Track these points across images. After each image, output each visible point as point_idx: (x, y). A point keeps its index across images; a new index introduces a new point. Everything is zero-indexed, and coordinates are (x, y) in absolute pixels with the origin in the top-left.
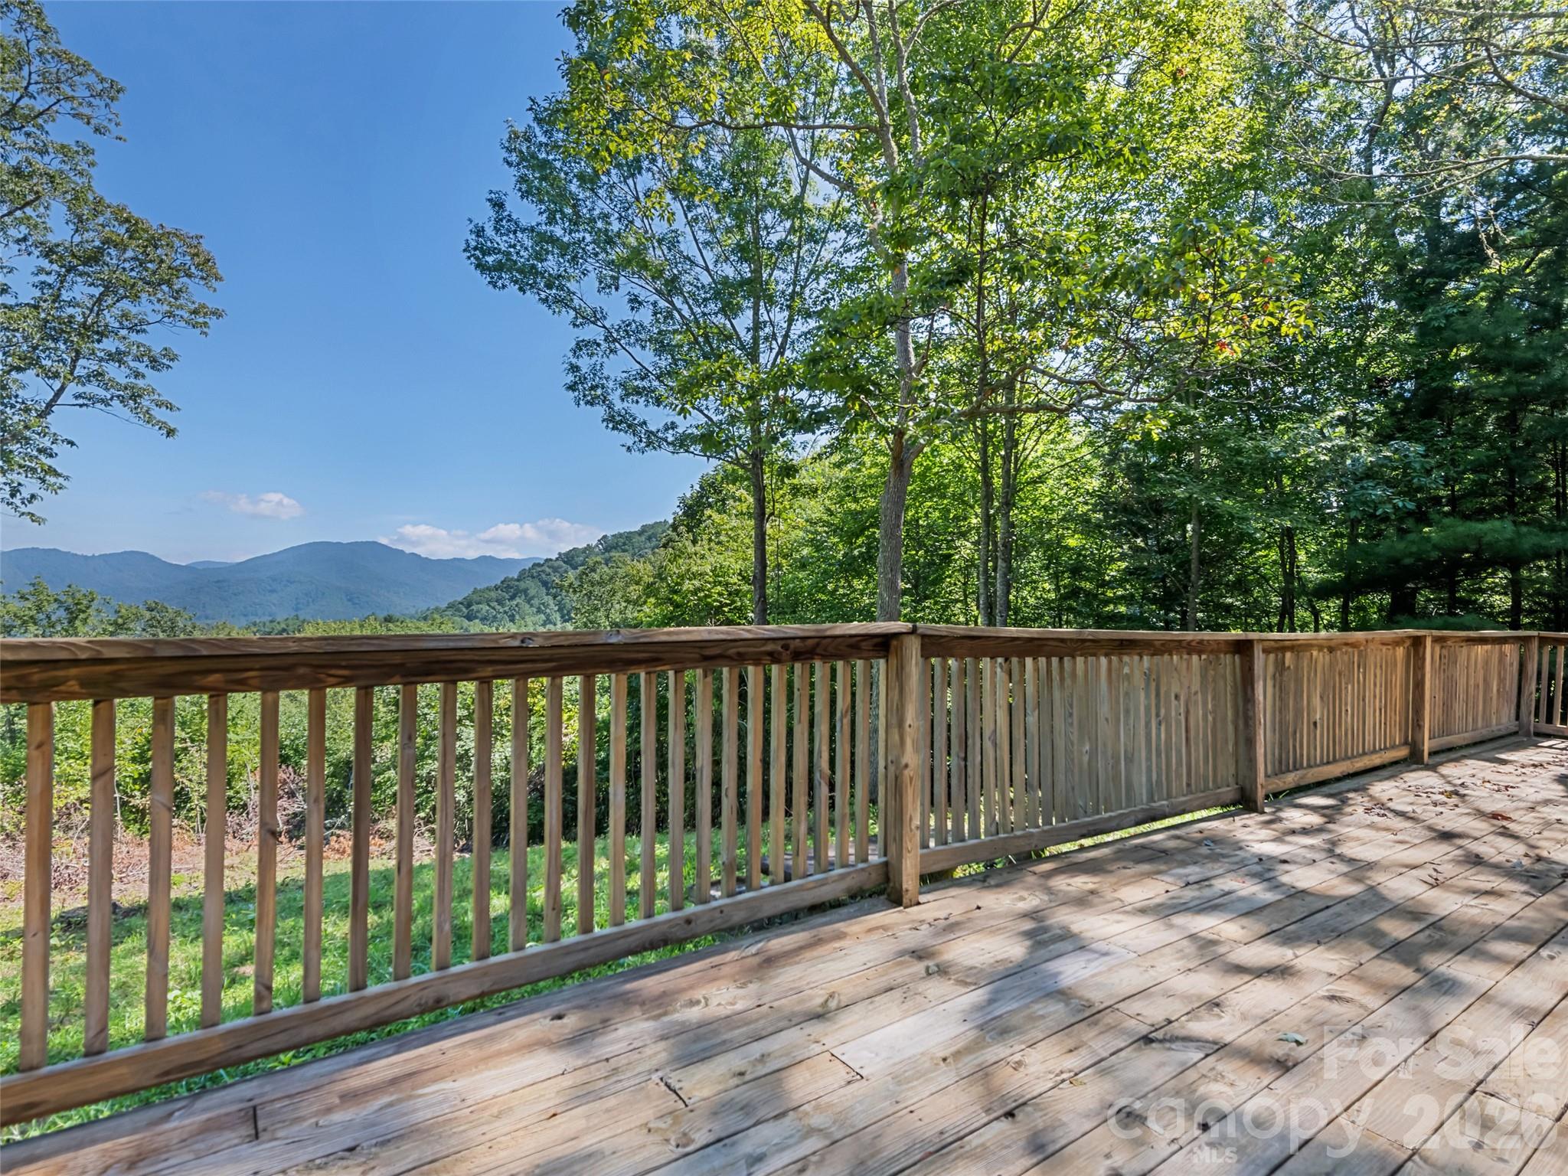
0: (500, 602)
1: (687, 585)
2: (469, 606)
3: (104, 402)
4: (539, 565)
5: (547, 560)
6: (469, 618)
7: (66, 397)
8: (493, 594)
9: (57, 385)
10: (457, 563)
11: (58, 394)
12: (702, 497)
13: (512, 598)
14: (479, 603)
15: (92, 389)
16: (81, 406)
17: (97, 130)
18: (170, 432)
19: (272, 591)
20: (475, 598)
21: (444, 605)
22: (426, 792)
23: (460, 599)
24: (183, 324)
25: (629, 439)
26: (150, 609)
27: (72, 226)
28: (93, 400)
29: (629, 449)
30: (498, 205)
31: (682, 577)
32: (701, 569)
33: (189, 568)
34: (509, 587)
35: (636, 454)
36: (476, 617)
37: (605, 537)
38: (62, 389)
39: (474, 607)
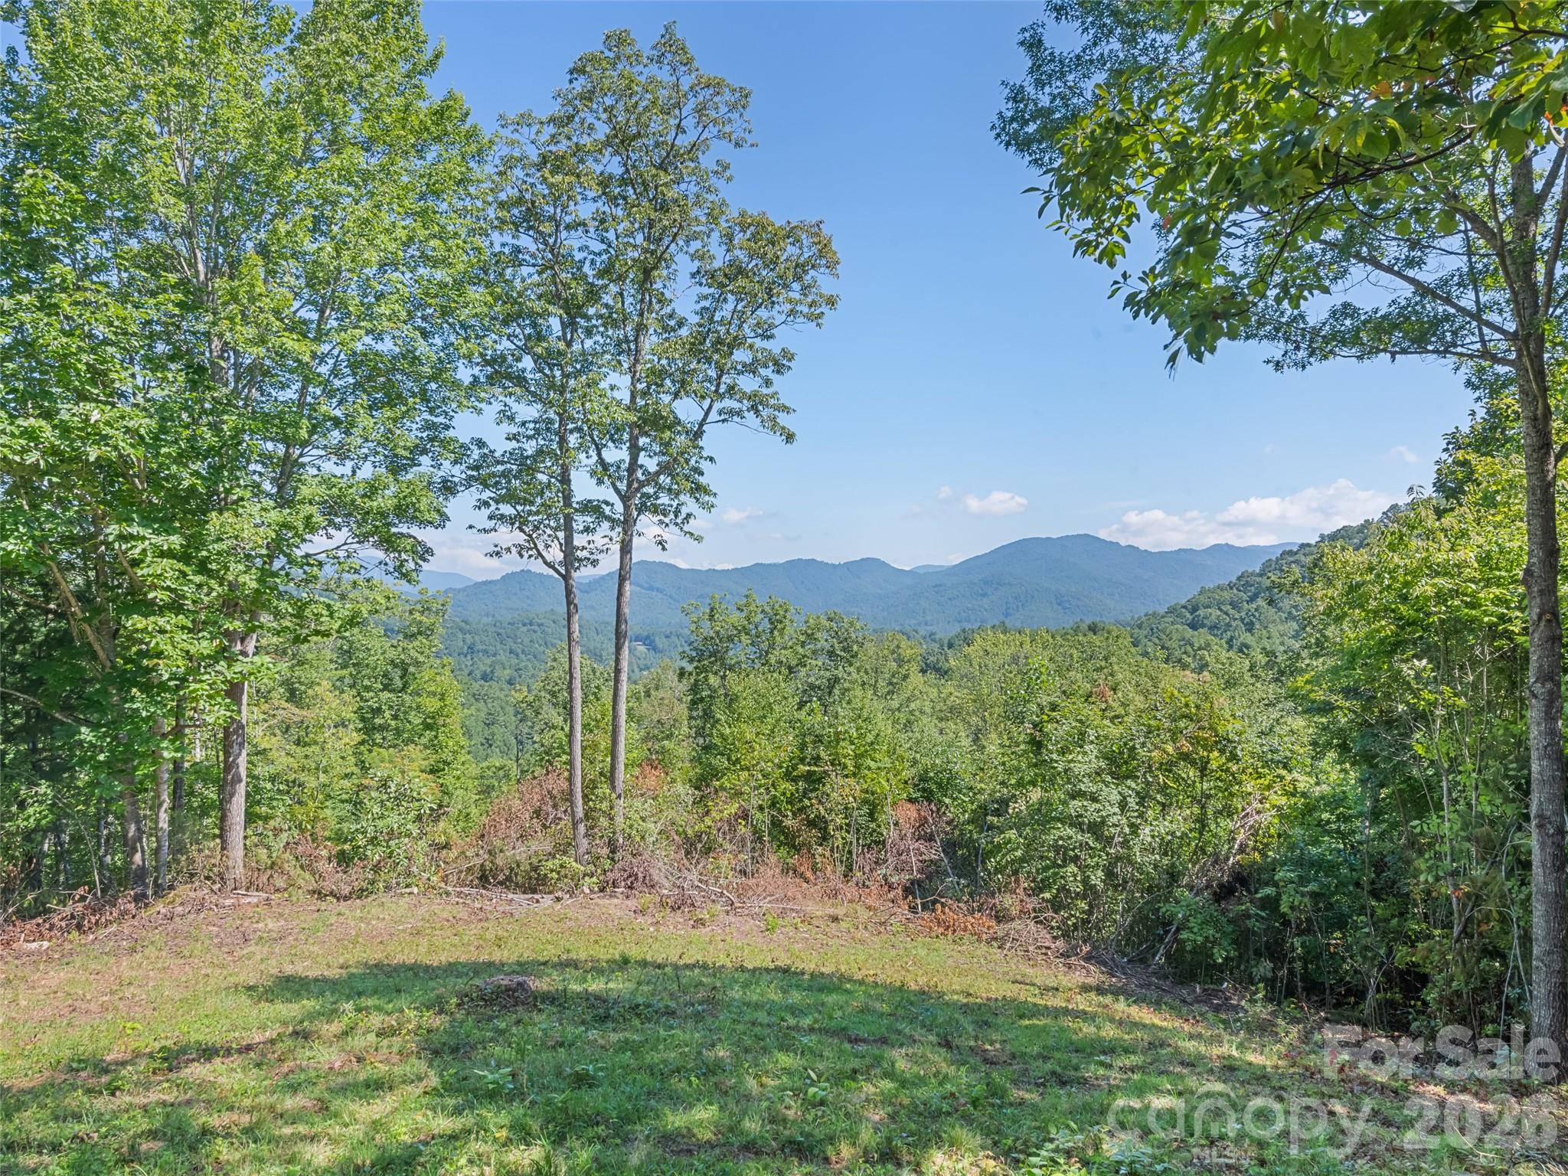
0: (1234, 605)
1: (1425, 587)
2: (1194, 609)
3: (739, 413)
4: (1291, 553)
5: (1303, 546)
6: (1194, 626)
7: (714, 416)
8: (1226, 595)
9: (706, 403)
10: (1183, 556)
11: (707, 414)
12: (1493, 429)
13: (1252, 599)
14: (1208, 607)
15: (728, 403)
16: (723, 421)
17: (737, 145)
18: (790, 437)
19: (985, 595)
20: (1203, 599)
21: (1162, 610)
22: (1055, 865)
23: (1183, 602)
24: (801, 319)
25: (1276, 349)
26: (830, 620)
27: (724, 247)
28: (732, 413)
29: (1278, 366)
30: (1034, 44)
31: (1416, 573)
32: (1455, 557)
33: (912, 573)
34: (1247, 584)
35: (1291, 373)
36: (1203, 626)
37: (1394, 507)
38: (710, 407)
39: (1201, 612)
